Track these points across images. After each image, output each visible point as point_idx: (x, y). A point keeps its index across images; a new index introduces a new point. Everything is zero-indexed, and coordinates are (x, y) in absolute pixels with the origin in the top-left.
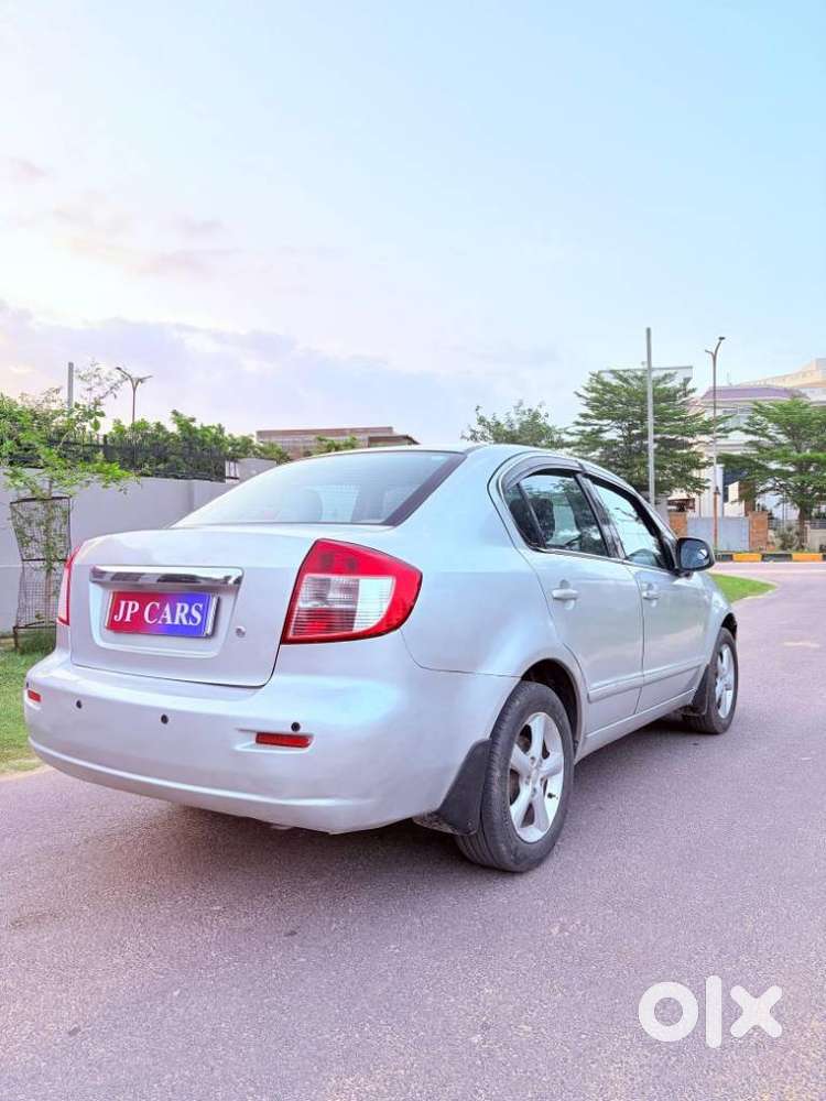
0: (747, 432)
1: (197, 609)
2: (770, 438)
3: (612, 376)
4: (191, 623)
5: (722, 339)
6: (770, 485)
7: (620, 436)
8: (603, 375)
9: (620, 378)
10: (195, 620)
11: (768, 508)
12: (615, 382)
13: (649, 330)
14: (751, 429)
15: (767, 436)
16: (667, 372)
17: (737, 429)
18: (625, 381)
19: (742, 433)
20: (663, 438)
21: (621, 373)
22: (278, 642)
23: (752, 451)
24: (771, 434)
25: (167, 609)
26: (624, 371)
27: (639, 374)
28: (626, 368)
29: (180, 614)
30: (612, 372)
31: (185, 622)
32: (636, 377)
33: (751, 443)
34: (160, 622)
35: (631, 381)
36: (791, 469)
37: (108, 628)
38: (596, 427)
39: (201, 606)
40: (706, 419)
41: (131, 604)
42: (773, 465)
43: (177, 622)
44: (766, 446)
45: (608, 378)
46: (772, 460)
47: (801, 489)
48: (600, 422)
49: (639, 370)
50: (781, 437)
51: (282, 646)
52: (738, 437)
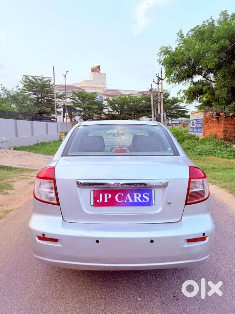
0: (71, 99)
1: (146, 195)
2: (77, 101)
3: (32, 78)
4: (144, 201)
5: (67, 72)
6: (77, 114)
7: (35, 97)
8: (29, 77)
9: (34, 79)
10: (146, 200)
11: (77, 120)
12: (33, 80)
13: (53, 67)
14: (72, 98)
15: (76, 100)
16: (49, 79)
17: (68, 98)
18: (36, 80)
19: (69, 99)
20: (48, 99)
21: (35, 77)
22: (184, 205)
23: (72, 104)
24: (77, 100)
25: (128, 195)
26: (36, 77)
27: (40, 78)
28: (36, 76)
29: (137, 198)
30: (32, 76)
31: (140, 201)
32: (39, 79)
33: (72, 102)
34: (125, 201)
35: (38, 80)
36: (82, 110)
37: (94, 206)
38: (28, 94)
39: (148, 194)
40: (60, 94)
41: (106, 195)
42: (78, 109)
43: (136, 201)
44: (76, 103)
45: (31, 78)
46: (77, 107)
47: (85, 116)
48: (29, 92)
49: (41, 77)
50: (79, 101)
51: (185, 206)
52: (69, 100)
